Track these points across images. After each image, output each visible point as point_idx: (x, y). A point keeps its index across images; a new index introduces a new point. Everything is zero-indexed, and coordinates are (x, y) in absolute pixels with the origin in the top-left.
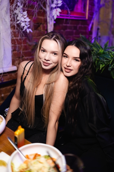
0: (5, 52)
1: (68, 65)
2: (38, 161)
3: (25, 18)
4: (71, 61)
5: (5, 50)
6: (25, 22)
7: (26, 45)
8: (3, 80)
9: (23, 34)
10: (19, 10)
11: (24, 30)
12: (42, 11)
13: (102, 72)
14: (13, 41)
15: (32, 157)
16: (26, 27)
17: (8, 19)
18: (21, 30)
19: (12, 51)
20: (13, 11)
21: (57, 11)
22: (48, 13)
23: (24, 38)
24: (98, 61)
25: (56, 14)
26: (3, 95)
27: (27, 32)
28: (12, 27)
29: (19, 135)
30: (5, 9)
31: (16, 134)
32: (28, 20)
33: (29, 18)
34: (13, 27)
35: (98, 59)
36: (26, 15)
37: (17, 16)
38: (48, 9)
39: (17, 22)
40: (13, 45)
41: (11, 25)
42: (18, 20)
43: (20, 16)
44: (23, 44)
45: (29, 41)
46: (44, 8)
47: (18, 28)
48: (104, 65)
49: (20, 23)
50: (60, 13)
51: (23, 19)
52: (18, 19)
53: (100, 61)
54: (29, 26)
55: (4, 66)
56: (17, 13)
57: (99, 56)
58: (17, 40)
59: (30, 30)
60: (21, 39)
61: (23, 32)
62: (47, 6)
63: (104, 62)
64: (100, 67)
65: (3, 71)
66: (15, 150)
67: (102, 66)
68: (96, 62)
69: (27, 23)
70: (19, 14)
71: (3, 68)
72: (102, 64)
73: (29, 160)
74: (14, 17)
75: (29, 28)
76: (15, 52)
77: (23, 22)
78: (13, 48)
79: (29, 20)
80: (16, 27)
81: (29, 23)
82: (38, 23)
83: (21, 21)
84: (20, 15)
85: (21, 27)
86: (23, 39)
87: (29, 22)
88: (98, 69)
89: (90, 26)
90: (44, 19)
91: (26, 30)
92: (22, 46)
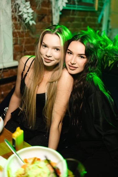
0: (5, 46)
2: (37, 166)
3: (28, 9)
4: (75, 58)
5: (5, 44)
6: (28, 13)
7: (28, 38)
8: (3, 76)
9: (26, 27)
11: (27, 22)
13: (110, 69)
15: (31, 161)
16: (28, 19)
17: (9, 10)
18: (23, 22)
19: (13, 45)
20: (14, 1)
22: (53, 4)
23: (26, 30)
26: (3, 93)
27: (29, 24)
29: (17, 138)
31: (14, 136)
33: (33, 9)
34: (14, 18)
35: (106, 55)
36: (29, 6)
37: (19, 7)
39: (18, 13)
40: (14, 38)
41: (12, 16)
42: (20, 11)
44: (26, 37)
47: (20, 20)
48: (113, 61)
50: (66, 3)
51: (25, 10)
52: (20, 9)
53: (109, 56)
54: (32, 17)
55: (4, 61)
56: (18, 3)
58: (19, 33)
59: (33, 22)
60: (22, 32)
61: (26, 24)
63: (113, 58)
65: (3, 66)
66: (13, 153)
67: (111, 62)
68: (105, 58)
69: (30, 15)
70: (21, 4)
71: (3, 63)
72: (111, 60)
73: (28, 165)
74: (16, 8)
75: (32, 20)
76: (16, 46)
77: (26, 13)
78: (15, 41)
79: (32, 11)
80: (18, 19)
81: (32, 15)
82: (42, 15)
83: (23, 12)
84: (22, 6)
85: (23, 18)
86: (25, 32)
87: (32, 13)
88: (107, 65)
89: (100, 17)
90: (49, 10)
91: (29, 22)
92: (24, 39)
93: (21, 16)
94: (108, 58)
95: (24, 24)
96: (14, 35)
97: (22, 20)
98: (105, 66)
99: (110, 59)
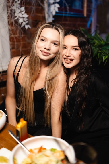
0: (3, 50)
1: (67, 55)
2: (44, 154)
3: (23, 14)
5: (3, 48)
6: (23, 18)
7: (24, 42)
8: (3, 79)
9: (22, 31)
10: (17, 5)
11: (22, 26)
12: (40, 8)
13: (105, 65)
14: (11, 39)
15: (36, 151)
16: (24, 23)
17: (5, 16)
18: (19, 27)
19: (10, 49)
20: (10, 7)
21: (55, 6)
22: (46, 10)
23: (23, 35)
24: (100, 53)
25: (54, 9)
27: (25, 29)
28: (10, 24)
29: (21, 129)
30: (2, 5)
31: (18, 127)
32: (26, 16)
33: (27, 14)
35: (100, 51)
36: (24, 11)
37: (15, 12)
38: (46, 6)
39: (14, 18)
40: (11, 43)
41: (9, 22)
42: (16, 17)
43: (18, 11)
44: (22, 41)
45: (28, 38)
46: (41, 5)
47: (16, 25)
48: (107, 57)
49: (18, 19)
50: (58, 8)
51: (20, 15)
52: (16, 15)
53: (102, 52)
54: (27, 22)
55: (2, 65)
56: (14, 9)
57: (101, 48)
58: (16, 37)
59: (29, 26)
60: (19, 37)
61: (22, 28)
62: (45, 2)
63: (106, 54)
64: (102, 59)
65: (2, 69)
66: (18, 144)
67: (105, 57)
68: (98, 55)
69: (26, 20)
70: (16, 10)
72: (104, 56)
73: (34, 155)
74: (11, 14)
75: (27, 24)
76: (14, 50)
77: (21, 18)
78: (12, 46)
80: (13, 23)
81: (27, 19)
82: (36, 21)
85: (19, 24)
86: (21, 36)
88: (101, 61)
89: (89, 23)
90: (43, 16)
91: (24, 26)
92: (20, 44)
93: (17, 21)
94: (102, 54)
95: (20, 29)
96: (11, 40)
97: (17, 25)
98: (100, 62)
99: (104, 54)
